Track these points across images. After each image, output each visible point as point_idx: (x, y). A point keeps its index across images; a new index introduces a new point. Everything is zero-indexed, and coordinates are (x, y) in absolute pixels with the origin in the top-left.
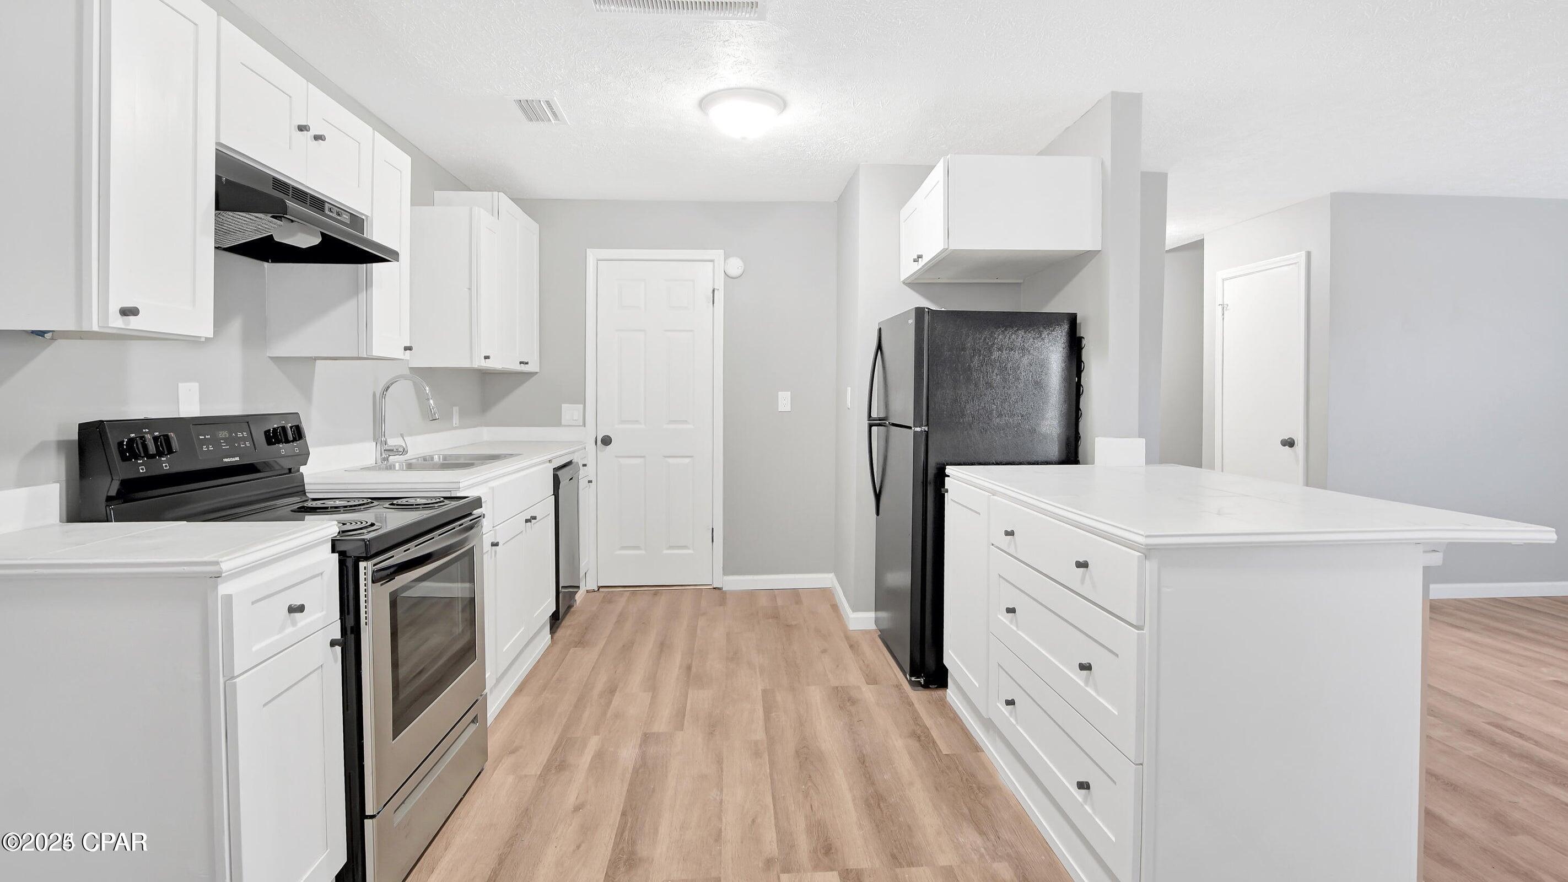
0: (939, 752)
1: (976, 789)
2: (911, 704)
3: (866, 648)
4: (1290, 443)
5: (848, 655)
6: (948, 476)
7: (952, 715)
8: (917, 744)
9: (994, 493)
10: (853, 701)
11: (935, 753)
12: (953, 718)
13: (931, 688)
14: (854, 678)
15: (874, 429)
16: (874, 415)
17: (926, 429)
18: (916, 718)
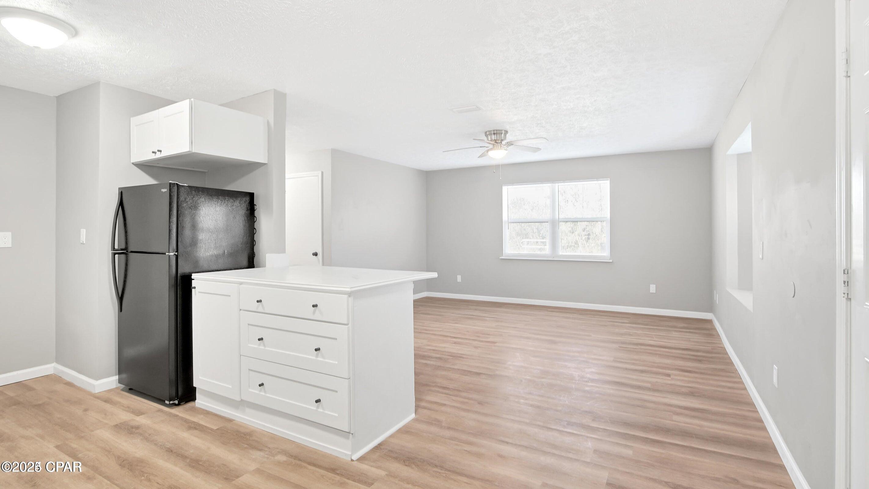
0: (212, 429)
1: (244, 436)
2: (177, 416)
3: (117, 399)
4: (316, 254)
5: (108, 406)
6: (194, 279)
7: (205, 412)
8: (196, 431)
9: (241, 283)
10: (137, 428)
11: (210, 431)
12: (207, 413)
13: (182, 404)
14: (125, 416)
15: (117, 256)
16: (116, 247)
17: (176, 253)
18: (186, 421)
